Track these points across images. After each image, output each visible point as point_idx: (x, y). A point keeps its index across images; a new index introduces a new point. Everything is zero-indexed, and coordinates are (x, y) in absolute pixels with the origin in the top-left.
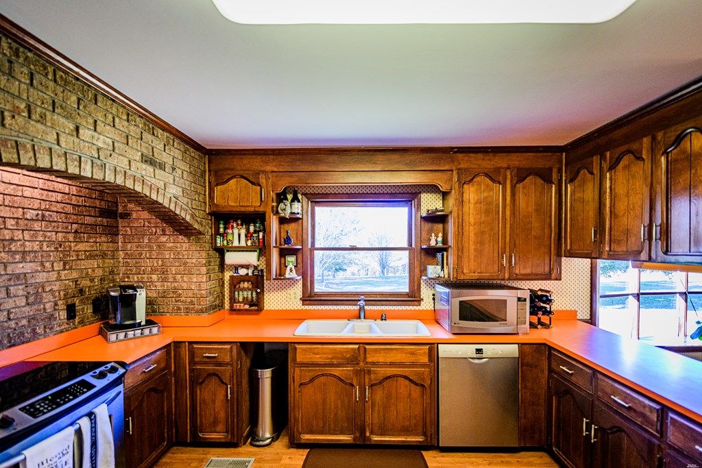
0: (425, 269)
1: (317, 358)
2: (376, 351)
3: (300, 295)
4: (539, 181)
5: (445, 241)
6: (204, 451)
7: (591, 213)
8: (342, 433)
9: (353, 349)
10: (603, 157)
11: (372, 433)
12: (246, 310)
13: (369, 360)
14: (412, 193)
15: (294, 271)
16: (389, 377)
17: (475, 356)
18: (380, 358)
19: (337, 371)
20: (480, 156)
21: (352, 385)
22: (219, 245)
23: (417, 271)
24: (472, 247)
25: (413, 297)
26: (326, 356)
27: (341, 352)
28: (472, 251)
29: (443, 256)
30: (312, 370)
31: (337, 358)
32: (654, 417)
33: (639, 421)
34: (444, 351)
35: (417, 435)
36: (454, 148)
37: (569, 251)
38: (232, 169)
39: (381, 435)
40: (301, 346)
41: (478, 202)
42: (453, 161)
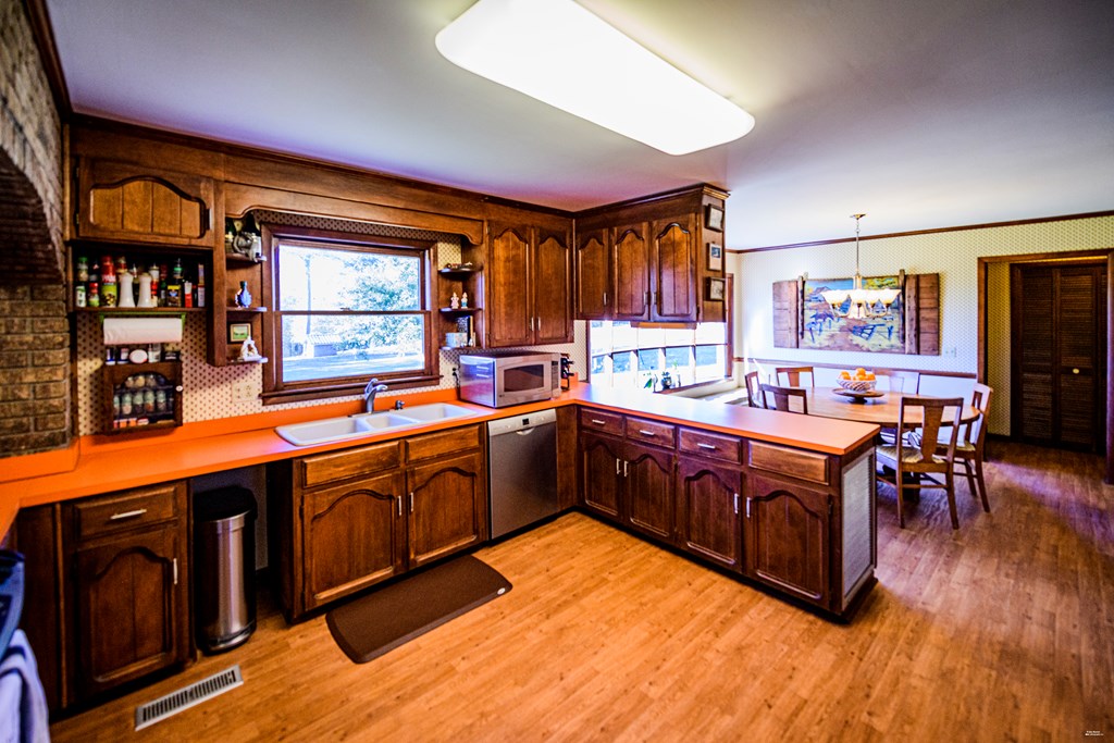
0: (444, 337)
1: (340, 472)
2: (420, 444)
3: (257, 387)
4: (557, 245)
5: (471, 302)
6: (106, 710)
7: (602, 281)
8: (376, 569)
9: (392, 448)
10: (611, 231)
11: (417, 553)
12: (144, 428)
13: (413, 457)
14: (427, 241)
15: (255, 350)
16: (436, 474)
17: (523, 427)
18: (426, 452)
19: (369, 484)
20: (508, 209)
21: (391, 497)
22: (83, 305)
23: (434, 341)
24: (503, 310)
25: (430, 375)
26: (354, 465)
27: (376, 455)
28: (503, 314)
29: (469, 320)
30: (333, 491)
31: (370, 465)
32: (671, 436)
33: (660, 443)
34: (495, 428)
35: (468, 536)
36: (486, 196)
37: (582, 314)
38: (136, 163)
39: (428, 551)
40: (313, 460)
41: (507, 260)
42: (484, 211)
